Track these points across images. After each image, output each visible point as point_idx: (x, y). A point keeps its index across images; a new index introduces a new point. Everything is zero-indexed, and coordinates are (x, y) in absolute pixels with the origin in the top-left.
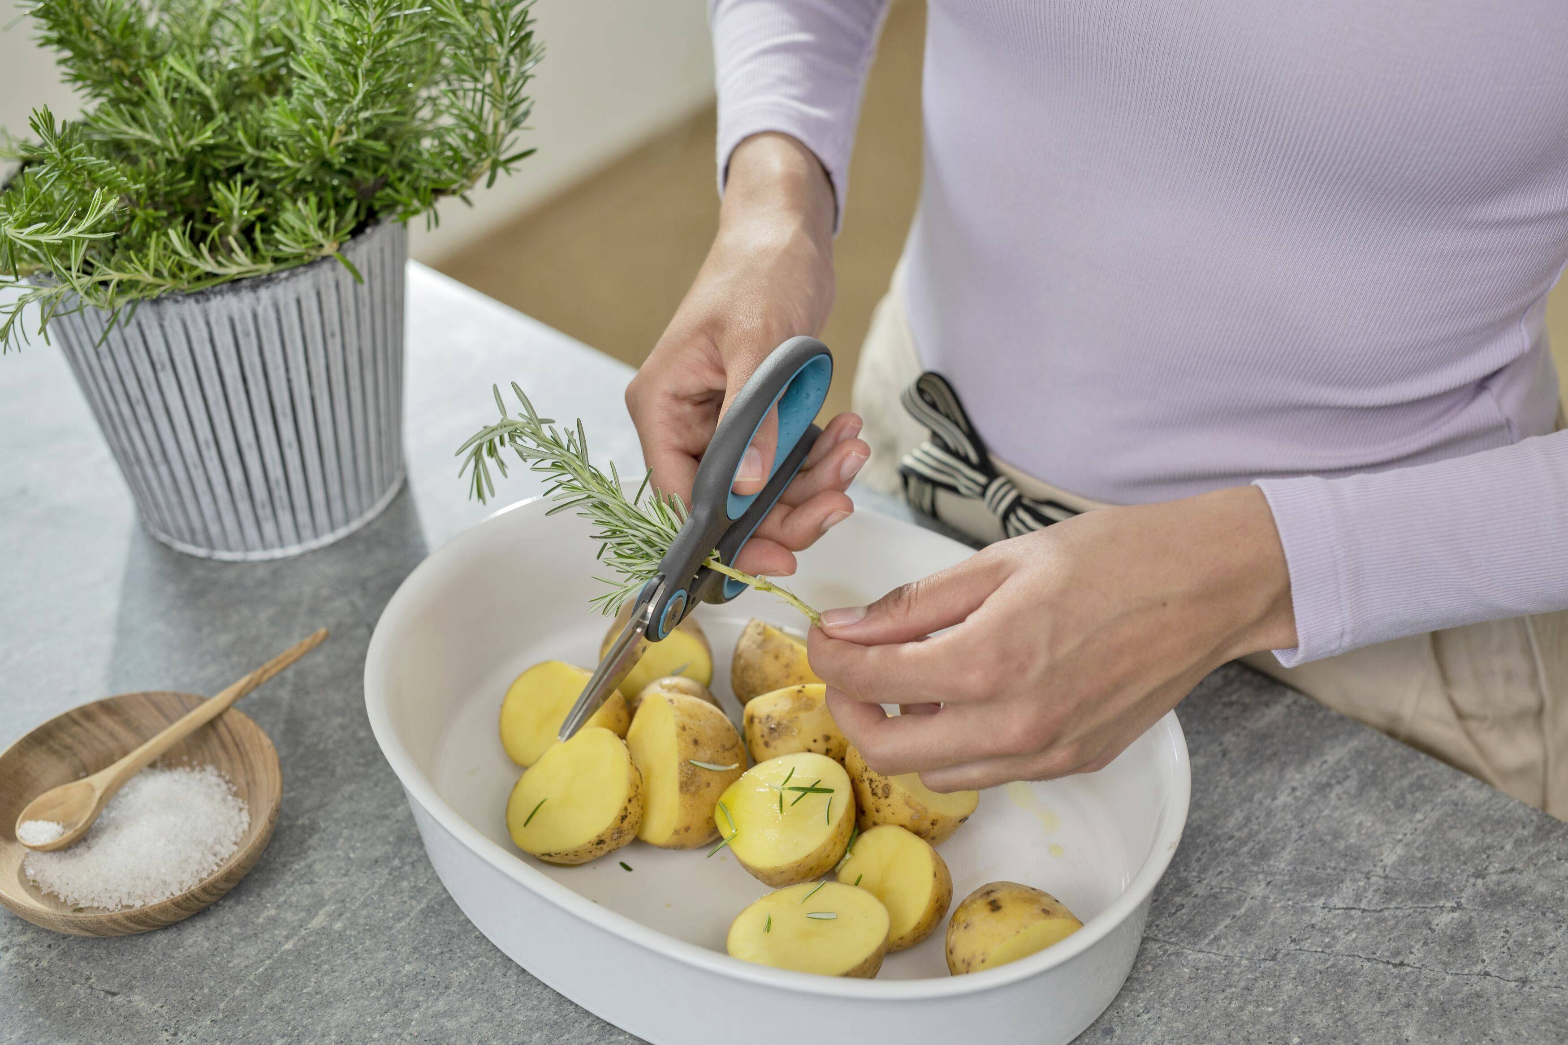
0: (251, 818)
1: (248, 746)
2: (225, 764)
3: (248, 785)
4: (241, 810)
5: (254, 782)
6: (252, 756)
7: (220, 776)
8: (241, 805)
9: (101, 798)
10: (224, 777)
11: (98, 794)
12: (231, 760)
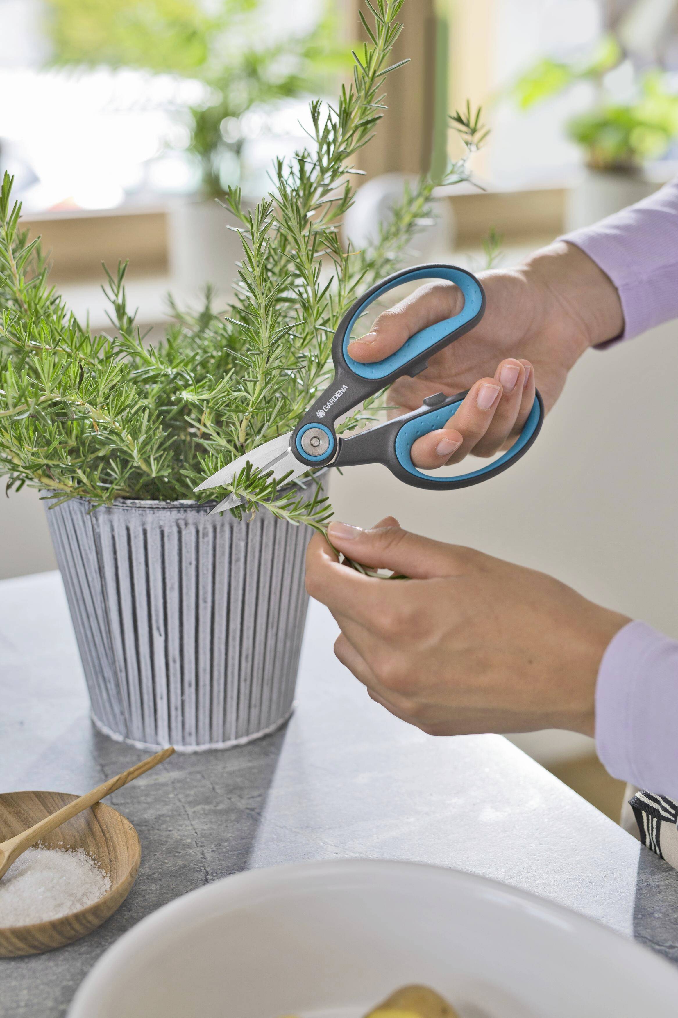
0: (112, 882)
1: (113, 832)
2: (92, 848)
3: (110, 861)
4: (104, 877)
5: (116, 858)
6: (115, 839)
7: (88, 855)
8: (105, 874)
9: (9, 857)
10: (91, 856)
11: (7, 854)
12: (97, 845)
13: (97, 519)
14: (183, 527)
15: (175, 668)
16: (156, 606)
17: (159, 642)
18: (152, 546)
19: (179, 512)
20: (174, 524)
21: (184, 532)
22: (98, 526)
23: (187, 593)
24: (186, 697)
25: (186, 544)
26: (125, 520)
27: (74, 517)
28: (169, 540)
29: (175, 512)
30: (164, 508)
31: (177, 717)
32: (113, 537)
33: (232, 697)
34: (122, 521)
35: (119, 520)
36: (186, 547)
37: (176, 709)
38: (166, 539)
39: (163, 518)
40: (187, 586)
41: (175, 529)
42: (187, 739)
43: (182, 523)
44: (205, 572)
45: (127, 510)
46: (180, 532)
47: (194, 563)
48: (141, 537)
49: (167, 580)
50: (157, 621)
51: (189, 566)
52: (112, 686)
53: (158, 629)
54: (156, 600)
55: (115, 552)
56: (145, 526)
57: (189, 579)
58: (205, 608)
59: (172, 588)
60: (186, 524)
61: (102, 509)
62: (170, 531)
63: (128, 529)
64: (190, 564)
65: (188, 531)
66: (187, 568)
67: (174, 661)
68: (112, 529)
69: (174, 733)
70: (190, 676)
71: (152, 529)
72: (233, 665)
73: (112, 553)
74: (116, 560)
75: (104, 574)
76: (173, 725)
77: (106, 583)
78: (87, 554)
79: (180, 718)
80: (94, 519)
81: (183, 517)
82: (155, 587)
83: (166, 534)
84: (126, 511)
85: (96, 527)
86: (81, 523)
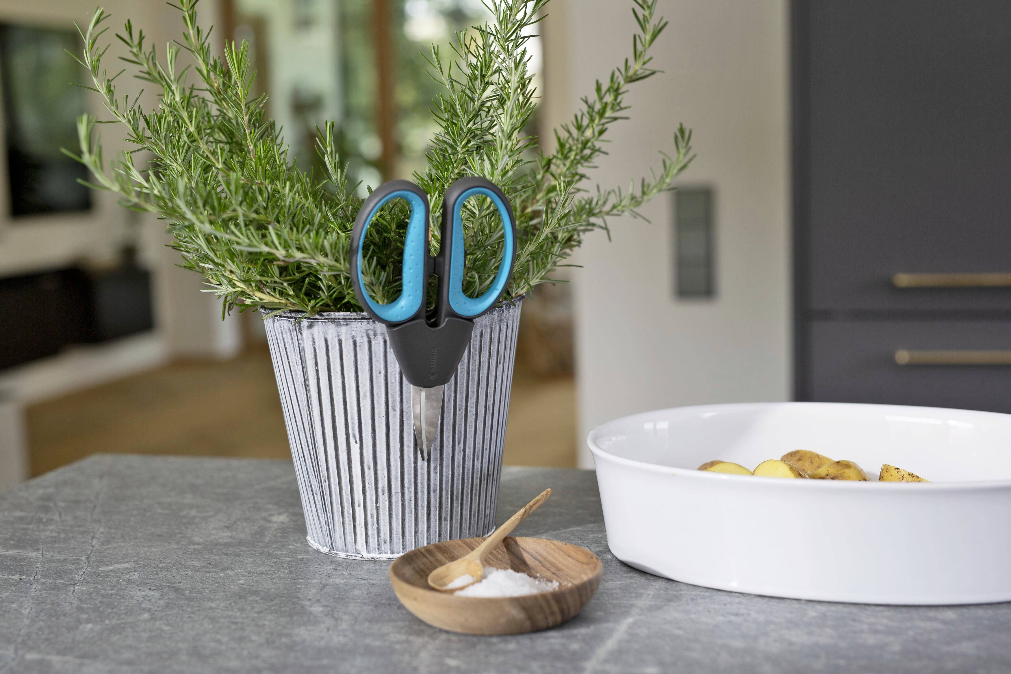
13: (301, 334)
14: (372, 337)
15: (370, 475)
16: (352, 413)
17: (355, 448)
18: (347, 355)
19: (368, 323)
20: (365, 334)
21: (373, 342)
22: (303, 341)
23: (378, 401)
24: (380, 503)
25: (375, 353)
26: (324, 333)
27: (285, 336)
28: (361, 349)
29: (365, 322)
30: (355, 319)
31: (373, 525)
32: (315, 349)
33: (423, 507)
34: (321, 333)
35: (319, 332)
36: (375, 356)
37: (372, 517)
38: (358, 348)
39: (355, 329)
40: (377, 394)
41: (366, 339)
42: (383, 546)
43: (371, 333)
44: (393, 381)
45: (325, 322)
46: (370, 342)
47: (383, 371)
48: (337, 347)
49: (360, 389)
50: (353, 428)
51: (379, 375)
52: (318, 498)
53: (354, 436)
54: (352, 409)
55: (316, 364)
56: (340, 337)
57: (379, 387)
58: (395, 416)
59: (365, 396)
60: (375, 335)
61: (305, 323)
62: (362, 341)
63: (326, 340)
64: (380, 373)
65: (377, 342)
66: (377, 376)
67: (369, 469)
68: (314, 342)
69: (370, 540)
70: (383, 483)
71: (346, 339)
72: (423, 474)
73: (314, 365)
74: (317, 371)
75: (309, 386)
76: (370, 533)
77: (310, 395)
78: (295, 370)
79: (376, 525)
80: (299, 334)
81: (372, 328)
82: (350, 395)
83: (358, 344)
84: (324, 324)
85: (301, 342)
86: (290, 340)
